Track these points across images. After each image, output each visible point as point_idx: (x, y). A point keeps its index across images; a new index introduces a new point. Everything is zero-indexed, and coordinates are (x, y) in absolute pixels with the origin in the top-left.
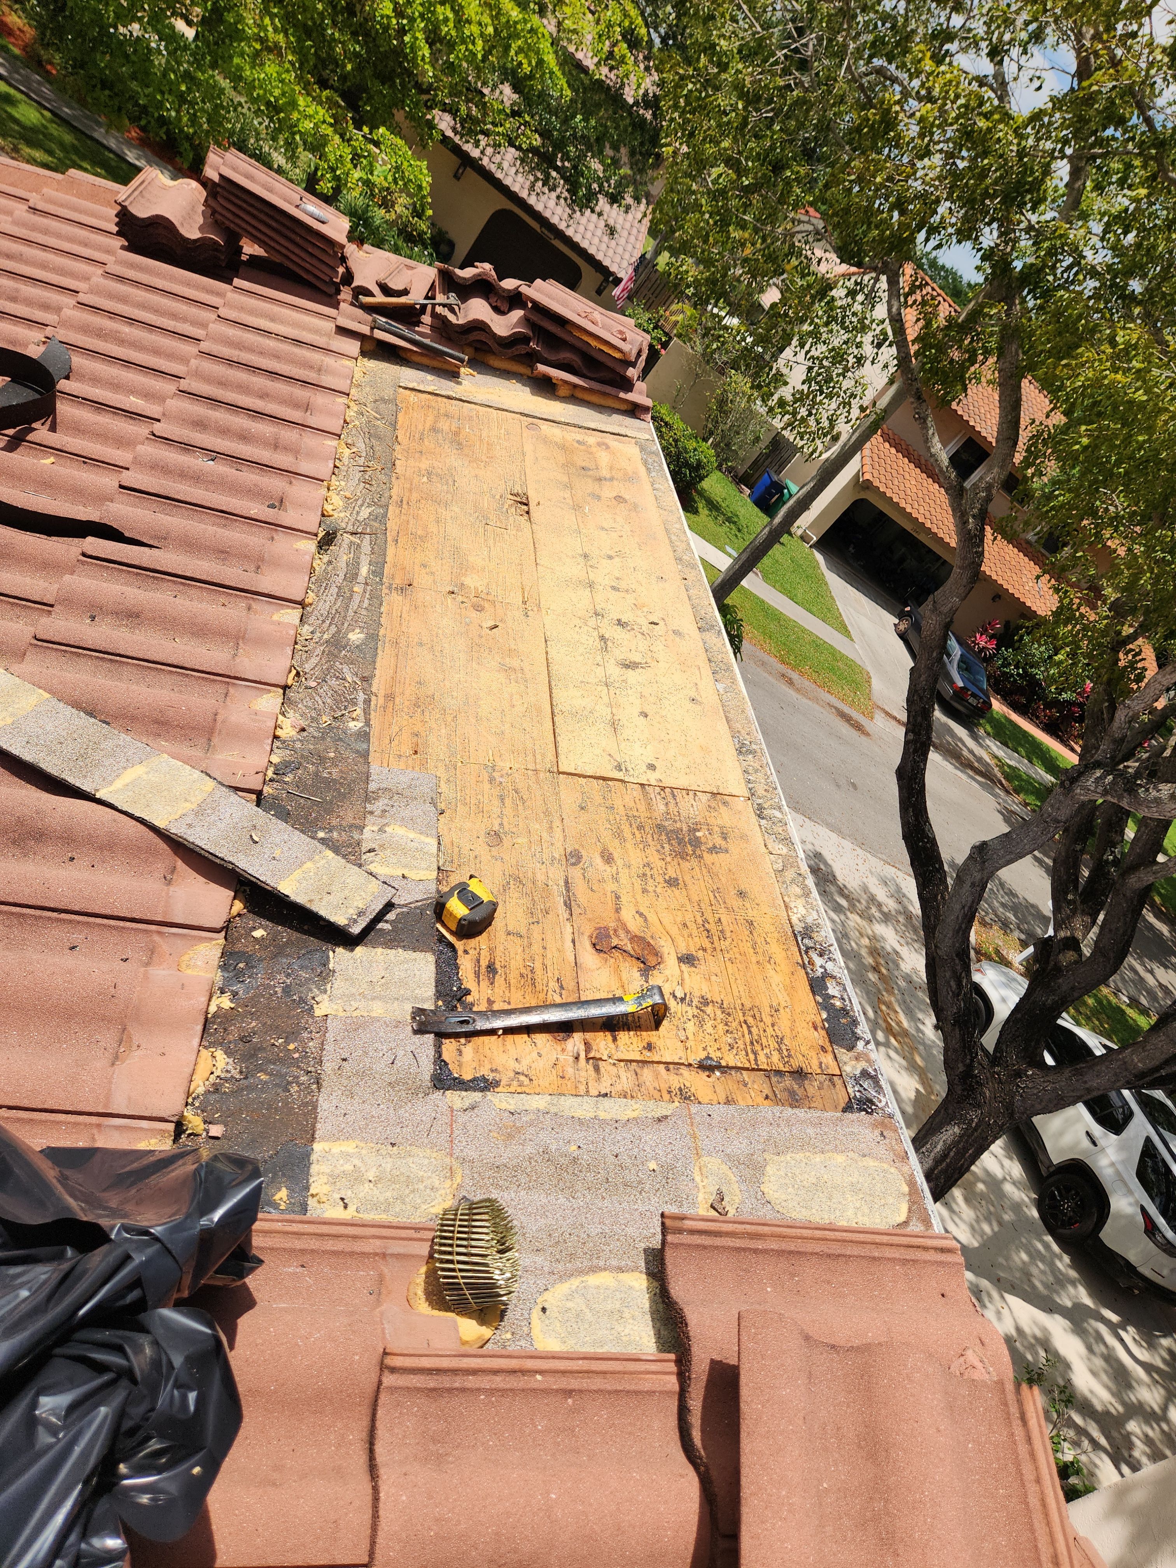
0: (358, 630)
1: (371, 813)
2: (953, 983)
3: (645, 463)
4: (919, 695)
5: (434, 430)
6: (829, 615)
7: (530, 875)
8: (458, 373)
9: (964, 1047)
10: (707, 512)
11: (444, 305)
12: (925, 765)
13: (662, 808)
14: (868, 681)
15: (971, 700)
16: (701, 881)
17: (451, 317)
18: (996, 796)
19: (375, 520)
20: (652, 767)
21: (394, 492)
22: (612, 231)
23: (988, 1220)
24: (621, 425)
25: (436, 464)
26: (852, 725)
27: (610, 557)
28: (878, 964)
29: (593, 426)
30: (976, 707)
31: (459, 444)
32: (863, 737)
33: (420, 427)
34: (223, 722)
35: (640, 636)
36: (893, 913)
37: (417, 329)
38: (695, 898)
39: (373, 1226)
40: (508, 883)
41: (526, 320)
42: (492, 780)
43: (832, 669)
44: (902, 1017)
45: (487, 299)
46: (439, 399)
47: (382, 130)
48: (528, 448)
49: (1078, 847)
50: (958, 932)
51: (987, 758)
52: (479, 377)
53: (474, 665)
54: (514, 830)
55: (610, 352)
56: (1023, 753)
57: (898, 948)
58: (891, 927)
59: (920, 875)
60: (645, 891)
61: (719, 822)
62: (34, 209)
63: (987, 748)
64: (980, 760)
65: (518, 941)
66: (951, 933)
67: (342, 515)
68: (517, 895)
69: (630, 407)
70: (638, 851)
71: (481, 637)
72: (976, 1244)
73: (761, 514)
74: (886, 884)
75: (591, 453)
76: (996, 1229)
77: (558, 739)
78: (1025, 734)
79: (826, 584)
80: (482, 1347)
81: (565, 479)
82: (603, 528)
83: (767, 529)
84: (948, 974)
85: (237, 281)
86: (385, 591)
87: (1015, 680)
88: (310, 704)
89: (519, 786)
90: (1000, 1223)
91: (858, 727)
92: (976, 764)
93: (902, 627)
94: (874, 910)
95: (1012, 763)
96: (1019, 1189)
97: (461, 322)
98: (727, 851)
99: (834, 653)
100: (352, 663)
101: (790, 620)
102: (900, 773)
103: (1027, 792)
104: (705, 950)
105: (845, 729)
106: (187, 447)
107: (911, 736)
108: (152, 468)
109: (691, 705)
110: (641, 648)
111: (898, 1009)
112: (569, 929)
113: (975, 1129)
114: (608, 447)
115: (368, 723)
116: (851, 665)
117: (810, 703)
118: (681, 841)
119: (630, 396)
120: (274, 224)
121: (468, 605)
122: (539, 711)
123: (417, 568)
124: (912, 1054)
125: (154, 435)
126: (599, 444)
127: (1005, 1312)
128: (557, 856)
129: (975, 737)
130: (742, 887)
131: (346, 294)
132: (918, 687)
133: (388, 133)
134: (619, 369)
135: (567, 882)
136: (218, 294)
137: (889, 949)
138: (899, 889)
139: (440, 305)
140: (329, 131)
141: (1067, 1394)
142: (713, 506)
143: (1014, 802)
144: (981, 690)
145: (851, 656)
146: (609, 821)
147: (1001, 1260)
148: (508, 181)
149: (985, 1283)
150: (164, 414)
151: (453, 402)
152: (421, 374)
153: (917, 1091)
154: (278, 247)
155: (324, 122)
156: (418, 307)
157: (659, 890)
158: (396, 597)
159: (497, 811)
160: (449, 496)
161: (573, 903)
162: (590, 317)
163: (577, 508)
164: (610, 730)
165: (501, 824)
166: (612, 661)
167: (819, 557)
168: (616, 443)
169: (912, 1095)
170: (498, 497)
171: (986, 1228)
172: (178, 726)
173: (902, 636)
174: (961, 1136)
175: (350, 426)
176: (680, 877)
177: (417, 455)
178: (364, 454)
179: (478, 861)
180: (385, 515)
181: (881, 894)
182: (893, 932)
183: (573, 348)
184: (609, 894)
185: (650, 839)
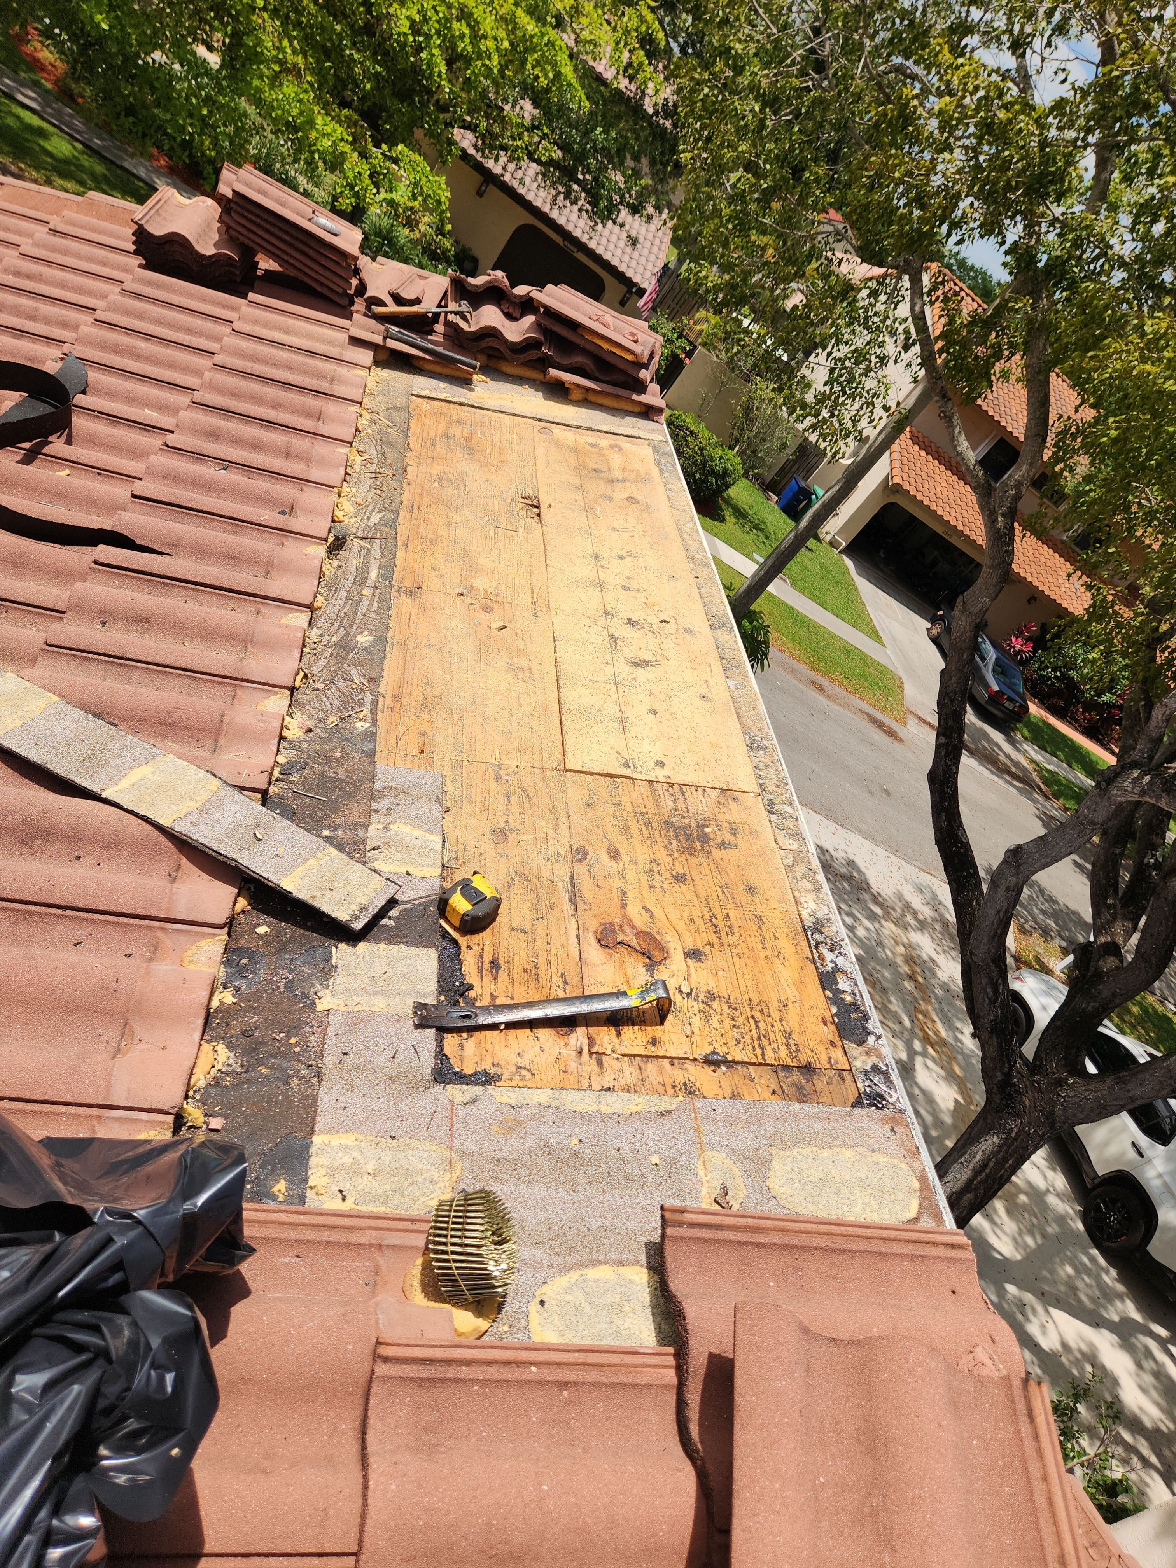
0: (366, 633)
1: (377, 811)
2: (989, 990)
3: (658, 463)
4: (950, 698)
5: (446, 436)
6: (859, 621)
7: (535, 872)
8: (471, 380)
9: (1002, 1055)
10: (734, 520)
11: (456, 313)
12: (957, 768)
13: (670, 804)
14: (901, 686)
15: (1007, 704)
16: (709, 877)
17: (463, 325)
18: (1034, 801)
19: (385, 525)
20: (660, 764)
21: (405, 498)
22: (633, 242)
23: (1031, 1233)
24: (634, 427)
25: (447, 469)
26: (885, 731)
27: (621, 557)
28: (914, 972)
29: (605, 428)
30: (1013, 711)
31: (471, 449)
32: (896, 744)
33: (432, 434)
34: (230, 723)
35: (650, 634)
36: (929, 920)
37: (429, 337)
38: (703, 894)
39: (369, 1217)
40: (513, 880)
41: (538, 325)
42: (498, 778)
43: (863, 676)
44: (940, 1026)
45: (499, 306)
46: (452, 406)
47: (401, 147)
48: (540, 452)
49: (1118, 851)
50: (993, 938)
51: (1025, 763)
52: (492, 384)
53: (483, 666)
54: (519, 827)
55: (623, 354)
56: (1062, 757)
57: (935, 956)
58: (927, 935)
59: (954, 880)
60: (651, 887)
61: (729, 818)
62: (54, 231)
63: (1024, 753)
64: (1017, 764)
65: (522, 936)
66: (986, 938)
67: (353, 520)
68: (521, 891)
69: (643, 409)
70: (645, 847)
71: (489, 637)
72: (1019, 1257)
73: (789, 521)
74: (921, 891)
75: (604, 456)
76: (1040, 1241)
77: (566, 737)
78: (1064, 737)
79: (856, 589)
80: (479, 1338)
81: (577, 482)
82: (614, 529)
83: (793, 534)
84: (984, 981)
85: (251, 296)
86: (394, 594)
87: (1053, 683)
88: (317, 705)
89: (526, 783)
90: (1044, 1236)
91: (891, 733)
92: (1013, 769)
93: (935, 632)
94: (909, 918)
95: (1051, 767)
96: (1063, 1201)
97: (473, 328)
98: (736, 847)
99: (865, 659)
100: (360, 665)
101: (820, 626)
102: (932, 777)
103: (1067, 797)
104: (712, 945)
105: (877, 736)
106: (200, 457)
107: (942, 740)
108: (164, 477)
109: (700, 703)
110: (651, 647)
111: (935, 1018)
112: (574, 925)
113: (1015, 1139)
114: (620, 449)
115: (374, 723)
116: (883, 671)
117: (841, 709)
118: (689, 837)
119: (643, 398)
120: (287, 238)
121: (477, 606)
122: (547, 709)
123: (426, 571)
124: (950, 1064)
125: (167, 446)
126: (612, 447)
127: (1050, 1326)
128: (563, 853)
129: (1011, 741)
130: (751, 882)
131: (359, 305)
132: (950, 689)
133: (406, 150)
134: (631, 371)
135: (572, 879)
136: (234, 309)
137: (925, 957)
138: (935, 897)
139: (451, 312)
140: (347, 148)
141: (1115, 1410)
142: (740, 514)
143: (1053, 807)
144: (1018, 694)
145: (883, 661)
146: (615, 817)
147: (1045, 1273)
148: (530, 197)
149: (1028, 1297)
150: (177, 426)
151: (466, 408)
152: (433, 382)
153: (956, 1101)
154: (292, 261)
155: (342, 139)
156: (430, 315)
157: (666, 886)
158: (405, 600)
159: (502, 809)
160: (460, 501)
161: (578, 899)
162: (602, 320)
163: (588, 509)
164: (617, 726)
165: (507, 822)
166: (622, 659)
167: (849, 563)
168: (629, 445)
169: (951, 1105)
170: (509, 500)
171: (1029, 1241)
172: (185, 727)
173: (935, 641)
174: (1000, 1146)
175: (362, 434)
176: (687, 873)
177: (429, 461)
178: (376, 461)
179: (483, 858)
180: (395, 520)
181: (916, 902)
182: (929, 940)
183: (585, 352)
184: (615, 890)
185: (657, 836)
